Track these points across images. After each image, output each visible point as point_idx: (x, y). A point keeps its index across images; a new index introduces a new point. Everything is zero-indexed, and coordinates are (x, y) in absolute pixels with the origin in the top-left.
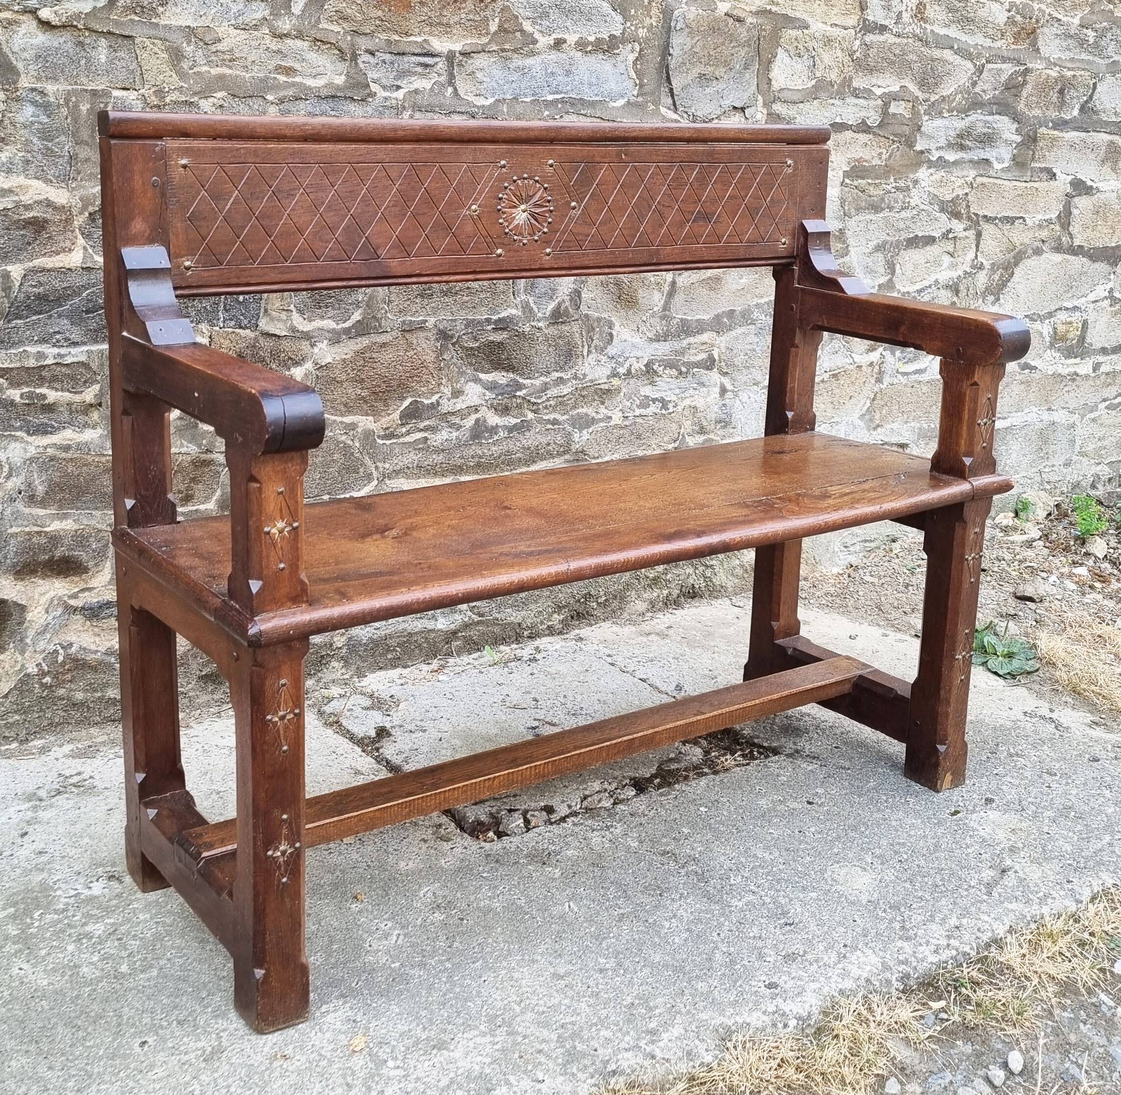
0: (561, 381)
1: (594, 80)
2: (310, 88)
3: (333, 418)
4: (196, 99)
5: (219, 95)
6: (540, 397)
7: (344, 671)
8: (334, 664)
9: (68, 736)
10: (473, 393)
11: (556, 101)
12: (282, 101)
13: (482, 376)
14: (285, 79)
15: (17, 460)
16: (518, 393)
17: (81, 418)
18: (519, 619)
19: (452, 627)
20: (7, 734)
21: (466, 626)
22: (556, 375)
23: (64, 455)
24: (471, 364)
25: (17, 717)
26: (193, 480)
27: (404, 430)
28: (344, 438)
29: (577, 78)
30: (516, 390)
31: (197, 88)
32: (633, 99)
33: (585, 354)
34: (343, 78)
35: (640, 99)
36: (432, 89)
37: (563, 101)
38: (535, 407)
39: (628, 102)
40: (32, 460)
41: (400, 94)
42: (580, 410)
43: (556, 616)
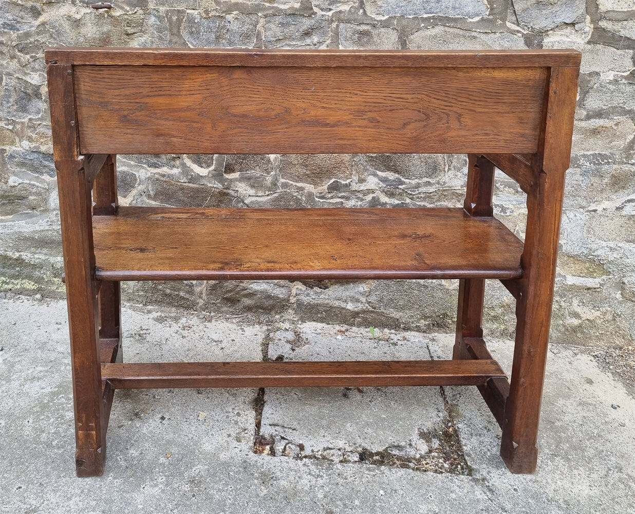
0: (428, 184)
1: (457, 5)
2: (281, 10)
3: (291, 182)
4: (224, 14)
5: (235, 13)
6: (415, 191)
7: (294, 316)
8: (290, 311)
9: (163, 309)
10: (372, 182)
11: (429, 18)
12: (266, 16)
13: (379, 173)
14: (269, 5)
15: (143, 178)
16: (400, 187)
17: (172, 163)
18: (397, 317)
19: (356, 309)
20: (138, 299)
21: (364, 312)
22: (426, 179)
23: (162, 179)
24: (373, 165)
25: (142, 293)
26: (220, 201)
27: (330, 196)
28: (296, 194)
29: (444, 4)
30: (399, 185)
31: (224, 9)
32: (485, 17)
33: (446, 170)
34: (299, 4)
35: (491, 17)
36: (350, 11)
37: (433, 18)
38: (411, 196)
39: (482, 19)
40: (149, 178)
41: (330, 14)
42: (442, 203)
43: (423, 321)
